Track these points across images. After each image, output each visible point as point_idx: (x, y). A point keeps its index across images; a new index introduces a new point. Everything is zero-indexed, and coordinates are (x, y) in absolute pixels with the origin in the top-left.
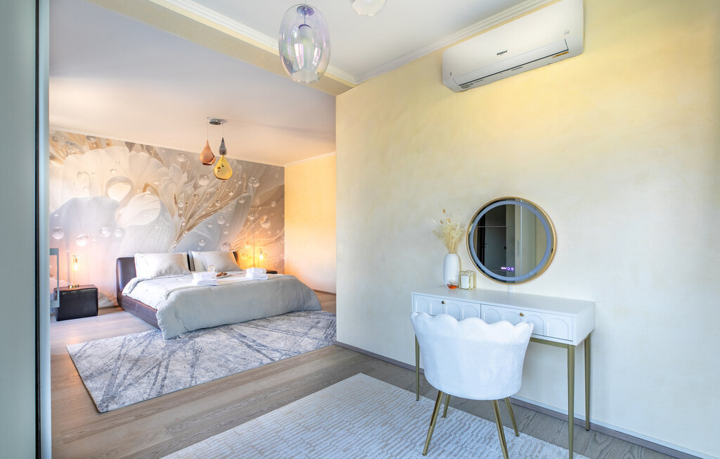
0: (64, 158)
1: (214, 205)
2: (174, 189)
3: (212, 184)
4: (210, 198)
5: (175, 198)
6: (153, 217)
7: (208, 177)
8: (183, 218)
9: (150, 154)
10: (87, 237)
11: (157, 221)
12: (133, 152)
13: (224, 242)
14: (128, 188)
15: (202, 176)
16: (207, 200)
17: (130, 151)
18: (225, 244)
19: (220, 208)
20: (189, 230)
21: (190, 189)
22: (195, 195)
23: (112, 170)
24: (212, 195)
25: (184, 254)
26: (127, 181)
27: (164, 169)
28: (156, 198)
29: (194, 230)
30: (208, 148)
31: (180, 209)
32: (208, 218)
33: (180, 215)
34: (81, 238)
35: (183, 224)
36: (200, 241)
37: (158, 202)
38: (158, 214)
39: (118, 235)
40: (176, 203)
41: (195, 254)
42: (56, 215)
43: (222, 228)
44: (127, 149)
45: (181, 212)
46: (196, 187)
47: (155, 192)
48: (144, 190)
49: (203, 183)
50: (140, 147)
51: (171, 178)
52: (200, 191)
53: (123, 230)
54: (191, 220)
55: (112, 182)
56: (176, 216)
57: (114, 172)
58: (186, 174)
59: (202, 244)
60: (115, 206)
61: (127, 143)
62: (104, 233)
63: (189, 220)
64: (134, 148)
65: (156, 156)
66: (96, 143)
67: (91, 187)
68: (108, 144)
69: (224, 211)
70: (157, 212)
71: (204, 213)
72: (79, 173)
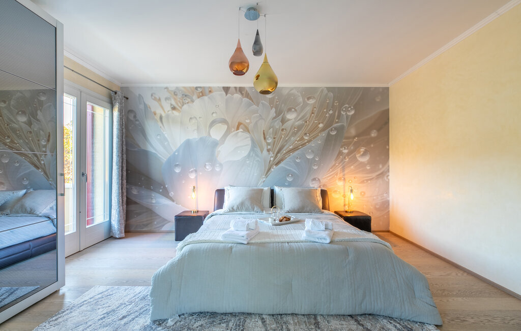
0: (181, 108)
1: (302, 139)
2: (263, 126)
3: (299, 118)
4: (298, 131)
5: (264, 134)
6: (245, 152)
7: (296, 110)
8: (271, 153)
9: (242, 94)
10: (196, 171)
11: (248, 156)
12: (228, 95)
13: (312, 178)
14: (226, 127)
15: (289, 110)
16: (295, 134)
17: (226, 95)
18: (314, 179)
19: (309, 141)
20: (277, 164)
21: (278, 124)
22: (283, 130)
23: (213, 113)
24: (300, 128)
25: (267, 189)
26: (224, 121)
27: (254, 107)
28: (247, 135)
29: (282, 165)
30: (239, 49)
31: (268, 144)
32: (296, 152)
33: (268, 150)
34: (192, 172)
35: (272, 159)
36: (288, 176)
37: (249, 139)
38: (249, 149)
39: (218, 169)
40: (265, 138)
41: (277, 189)
42: (176, 154)
43: (311, 162)
44: (224, 93)
45: (269, 147)
46: (283, 121)
47: (247, 130)
48: (238, 129)
49: (291, 116)
50: (234, 90)
51: (260, 115)
52: (288, 125)
53: (221, 165)
54: (279, 155)
55: (213, 123)
56: (265, 152)
57: (214, 115)
58: (274, 110)
59: (290, 179)
60: (215, 144)
61: (223, 87)
62: (208, 167)
63: (277, 154)
64: (230, 91)
65: (247, 96)
66: (202, 92)
67: (198, 129)
68: (210, 91)
69: (312, 144)
70: (249, 148)
71: (291, 147)
72: (191, 118)
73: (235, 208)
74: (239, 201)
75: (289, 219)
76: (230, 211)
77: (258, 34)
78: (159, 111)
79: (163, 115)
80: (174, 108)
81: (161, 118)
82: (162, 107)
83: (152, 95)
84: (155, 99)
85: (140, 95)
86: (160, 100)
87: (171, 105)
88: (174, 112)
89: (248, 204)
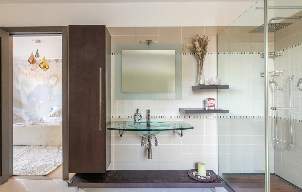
0: (36, 69)
10: (43, 99)
12: (58, 63)
14: (56, 78)
17: (57, 63)
23: (51, 72)
26: (56, 76)
34: (41, 100)
39: (53, 99)
42: (33, 91)
44: (56, 62)
53: (54, 96)
55: (51, 77)
57: (51, 73)
60: (52, 87)
61: (56, 60)
62: (48, 97)
64: (58, 61)
67: (44, 79)
68: (49, 62)
72: (40, 74)
73: (51, 115)
76: (49, 117)
77: (37, 51)
78: (25, 71)
79: (27, 73)
80: (32, 70)
81: (26, 74)
82: (27, 69)
83: (22, 64)
84: (23, 65)
85: (16, 64)
86: (26, 66)
87: (31, 68)
88: (32, 71)
89: (57, 114)
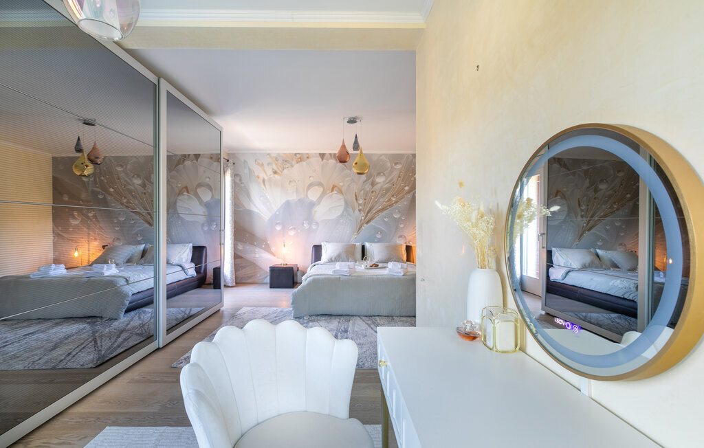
0: (282, 172)
1: (390, 200)
2: (355, 188)
3: (388, 181)
4: (386, 194)
5: (356, 196)
6: (339, 212)
7: (384, 174)
8: (362, 213)
10: (295, 229)
11: (342, 215)
12: (324, 161)
13: (399, 235)
14: (321, 189)
15: (379, 174)
16: (383, 196)
17: (322, 160)
18: (401, 236)
19: (396, 202)
20: (367, 223)
21: (368, 187)
22: (373, 192)
23: (310, 177)
24: (388, 190)
25: (359, 245)
26: (320, 184)
27: (347, 171)
28: (340, 196)
29: (371, 223)
30: (344, 146)
31: (360, 205)
32: (385, 212)
33: (360, 210)
34: (292, 229)
35: (363, 218)
36: (377, 233)
37: (343, 200)
38: (342, 209)
39: (314, 227)
40: (356, 200)
41: (367, 245)
43: (398, 221)
44: (320, 159)
45: (360, 207)
46: (373, 184)
47: (340, 192)
48: (332, 191)
49: (380, 180)
50: (329, 156)
51: (352, 179)
52: (377, 187)
53: (317, 224)
54: (369, 214)
55: (310, 186)
56: (357, 211)
57: (311, 178)
59: (379, 236)
60: (312, 205)
61: (320, 154)
62: (305, 225)
63: (368, 213)
64: (325, 157)
66: (300, 158)
67: (297, 191)
68: (308, 157)
69: (399, 205)
70: (342, 208)
71: (380, 207)
72: (290, 182)
74: (336, 253)
75: (377, 266)
76: (328, 262)
77: (356, 137)
78: (262, 175)
79: (266, 178)
80: (275, 173)
81: (264, 181)
82: (265, 172)
83: (256, 161)
84: (258, 164)
85: (245, 161)
86: (263, 165)
87: (273, 169)
88: (276, 176)
89: (344, 256)
